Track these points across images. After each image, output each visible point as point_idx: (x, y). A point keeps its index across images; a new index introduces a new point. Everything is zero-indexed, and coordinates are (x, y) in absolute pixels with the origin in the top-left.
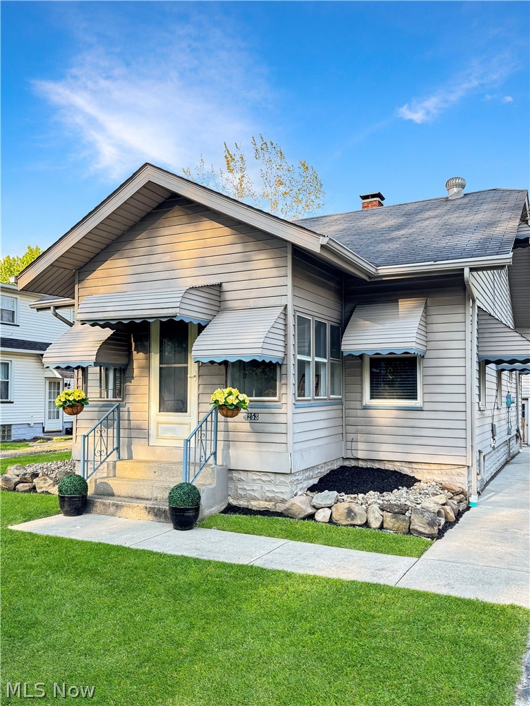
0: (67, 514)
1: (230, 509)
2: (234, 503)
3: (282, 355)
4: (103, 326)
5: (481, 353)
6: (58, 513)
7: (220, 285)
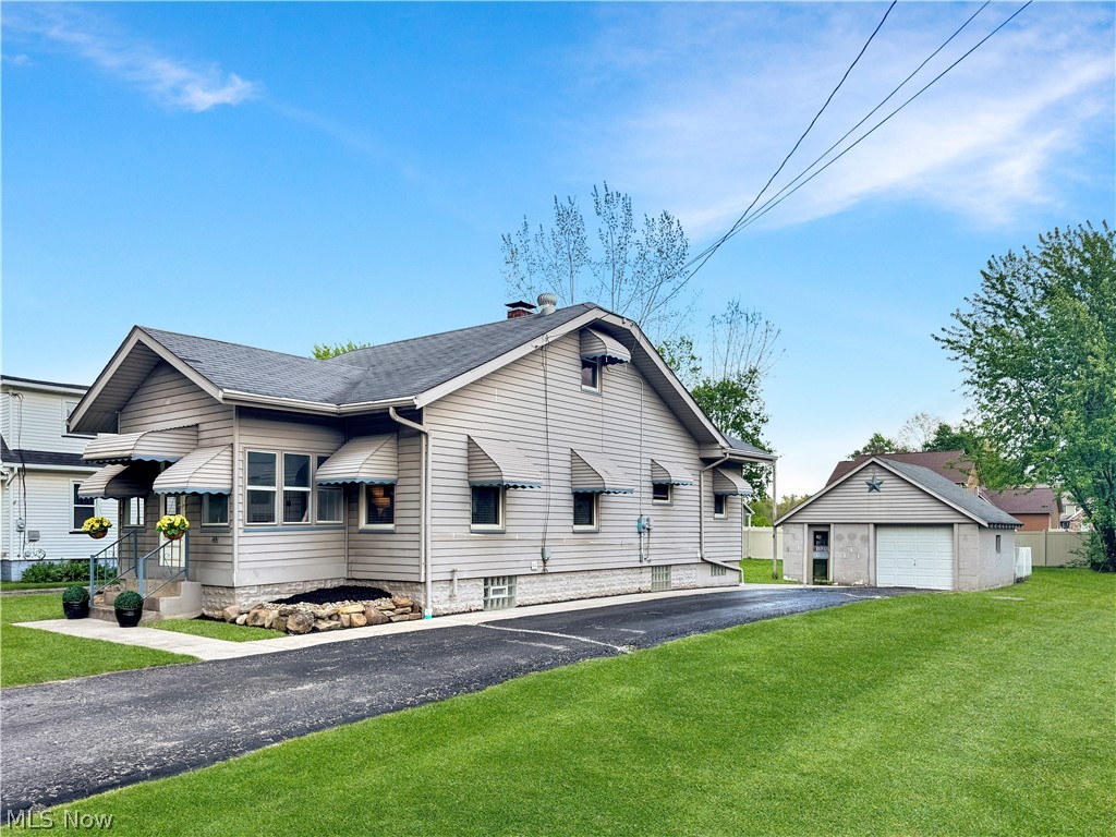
0: (69, 618)
1: (203, 617)
2: (206, 613)
3: (229, 487)
4: (113, 464)
5: (471, 480)
6: (63, 618)
7: (197, 425)
